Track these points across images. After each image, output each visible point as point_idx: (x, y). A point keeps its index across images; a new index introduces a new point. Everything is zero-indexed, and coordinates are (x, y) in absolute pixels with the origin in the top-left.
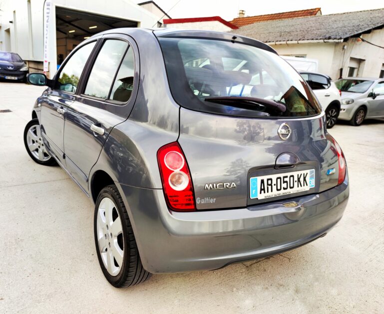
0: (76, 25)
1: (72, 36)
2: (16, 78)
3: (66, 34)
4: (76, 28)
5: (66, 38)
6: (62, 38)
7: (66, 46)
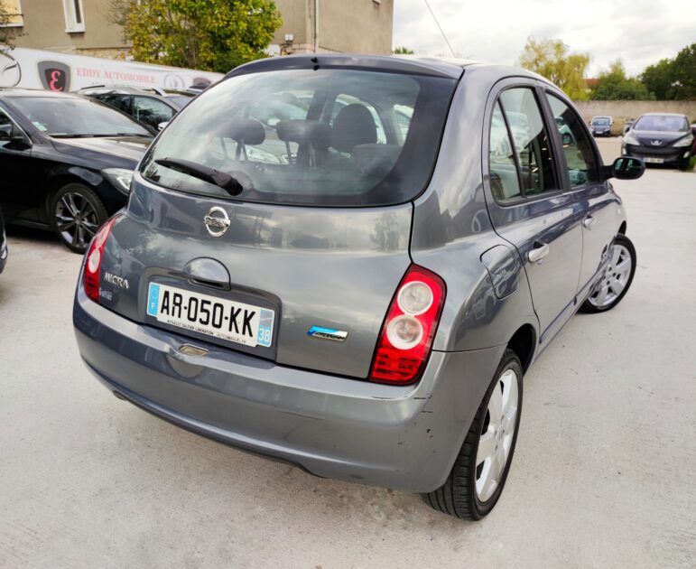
2: (661, 161)
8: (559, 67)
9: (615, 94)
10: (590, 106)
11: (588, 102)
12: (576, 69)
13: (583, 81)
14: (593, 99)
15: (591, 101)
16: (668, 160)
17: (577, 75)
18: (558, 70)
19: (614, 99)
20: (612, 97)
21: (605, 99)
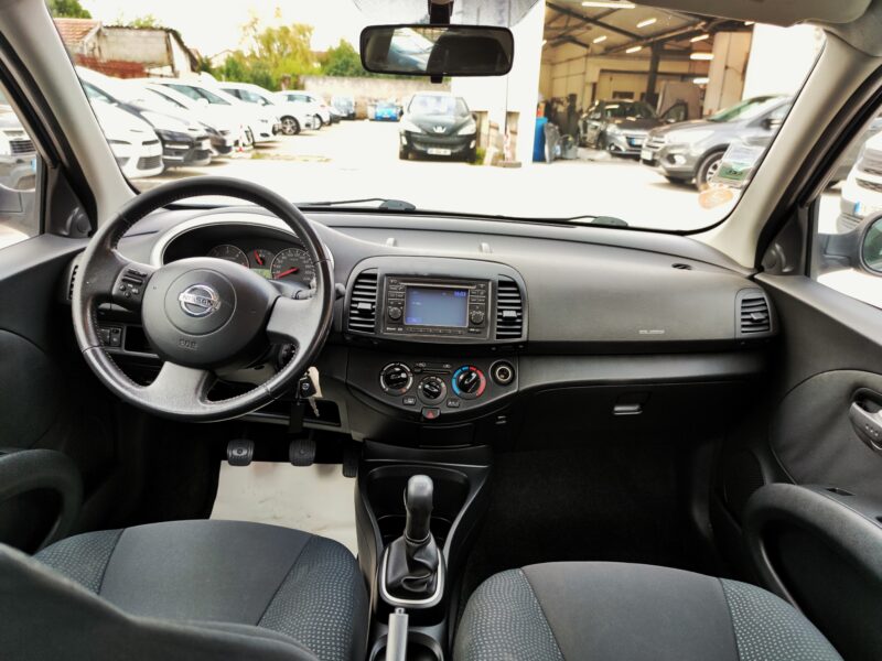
0: (610, 23)
1: (599, 50)
2: (448, 152)
3: (586, 46)
4: (609, 31)
5: (587, 56)
6: (578, 58)
7: (584, 73)
8: (282, 34)
9: (351, 70)
10: (326, 84)
11: (324, 78)
12: (301, 37)
13: (312, 53)
14: (328, 74)
15: (327, 77)
16: (455, 151)
17: (305, 45)
18: (281, 38)
19: (352, 75)
20: (348, 73)
21: (343, 75)
